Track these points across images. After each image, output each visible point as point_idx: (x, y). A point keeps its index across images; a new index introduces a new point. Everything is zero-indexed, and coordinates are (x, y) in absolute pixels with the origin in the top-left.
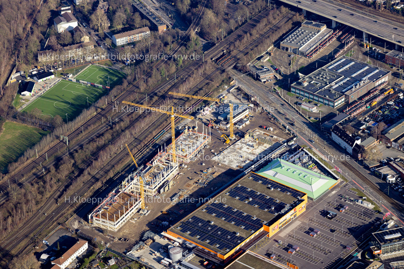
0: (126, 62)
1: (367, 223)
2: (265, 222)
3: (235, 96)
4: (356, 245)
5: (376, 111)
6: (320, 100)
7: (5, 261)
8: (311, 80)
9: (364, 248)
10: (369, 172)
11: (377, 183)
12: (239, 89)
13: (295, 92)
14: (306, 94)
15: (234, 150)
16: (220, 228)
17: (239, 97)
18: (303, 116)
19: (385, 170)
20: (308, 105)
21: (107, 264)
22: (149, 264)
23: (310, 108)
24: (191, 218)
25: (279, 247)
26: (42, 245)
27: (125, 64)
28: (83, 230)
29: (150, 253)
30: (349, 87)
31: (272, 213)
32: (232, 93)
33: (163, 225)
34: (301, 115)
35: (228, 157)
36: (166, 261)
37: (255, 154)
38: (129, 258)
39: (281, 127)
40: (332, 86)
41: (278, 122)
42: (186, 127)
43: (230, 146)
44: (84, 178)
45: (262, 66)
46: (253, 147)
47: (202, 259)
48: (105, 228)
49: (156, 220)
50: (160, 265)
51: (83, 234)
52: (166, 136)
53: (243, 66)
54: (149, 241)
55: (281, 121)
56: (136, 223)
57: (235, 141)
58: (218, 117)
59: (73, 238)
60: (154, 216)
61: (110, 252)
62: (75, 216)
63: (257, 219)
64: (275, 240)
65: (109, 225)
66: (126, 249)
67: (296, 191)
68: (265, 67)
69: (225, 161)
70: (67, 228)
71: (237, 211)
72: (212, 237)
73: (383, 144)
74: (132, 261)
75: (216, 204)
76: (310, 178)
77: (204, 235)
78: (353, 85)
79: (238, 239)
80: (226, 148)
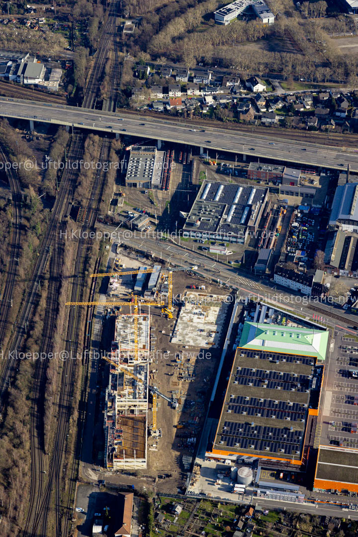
2: (306, 406)
3: (127, 257)
5: (288, 237)
10: (344, 311)
12: (125, 247)
13: (189, 236)
18: (221, 263)
21: (174, 514)
23: (221, 251)
24: (225, 425)
25: (336, 429)
26: (77, 515)
28: (107, 478)
29: (209, 484)
30: (245, 216)
31: (302, 391)
32: (120, 253)
33: (192, 444)
34: (218, 262)
35: (187, 335)
36: (239, 488)
37: (212, 323)
38: (191, 498)
39: (211, 282)
40: (226, 220)
41: (202, 276)
42: (109, 310)
43: (177, 321)
44: (52, 411)
45: (125, 212)
46: (203, 315)
47: (271, 472)
48: (130, 468)
49: (178, 439)
50: (233, 495)
51: (112, 484)
52: (96, 327)
53: (107, 216)
54: (196, 468)
55: (205, 275)
56: (159, 450)
57: (176, 313)
58: (133, 289)
59: (105, 494)
60: (171, 435)
61: (163, 498)
62: (82, 464)
63: (294, 404)
64: (324, 422)
65: (136, 464)
66: (178, 488)
67: (303, 357)
68: (129, 213)
69: (188, 342)
70: (87, 483)
71: (265, 401)
72: (267, 442)
73: (328, 274)
74: (199, 500)
75: (235, 399)
76: (305, 337)
77: (257, 442)
78: (246, 212)
79: (296, 435)
80: (176, 325)
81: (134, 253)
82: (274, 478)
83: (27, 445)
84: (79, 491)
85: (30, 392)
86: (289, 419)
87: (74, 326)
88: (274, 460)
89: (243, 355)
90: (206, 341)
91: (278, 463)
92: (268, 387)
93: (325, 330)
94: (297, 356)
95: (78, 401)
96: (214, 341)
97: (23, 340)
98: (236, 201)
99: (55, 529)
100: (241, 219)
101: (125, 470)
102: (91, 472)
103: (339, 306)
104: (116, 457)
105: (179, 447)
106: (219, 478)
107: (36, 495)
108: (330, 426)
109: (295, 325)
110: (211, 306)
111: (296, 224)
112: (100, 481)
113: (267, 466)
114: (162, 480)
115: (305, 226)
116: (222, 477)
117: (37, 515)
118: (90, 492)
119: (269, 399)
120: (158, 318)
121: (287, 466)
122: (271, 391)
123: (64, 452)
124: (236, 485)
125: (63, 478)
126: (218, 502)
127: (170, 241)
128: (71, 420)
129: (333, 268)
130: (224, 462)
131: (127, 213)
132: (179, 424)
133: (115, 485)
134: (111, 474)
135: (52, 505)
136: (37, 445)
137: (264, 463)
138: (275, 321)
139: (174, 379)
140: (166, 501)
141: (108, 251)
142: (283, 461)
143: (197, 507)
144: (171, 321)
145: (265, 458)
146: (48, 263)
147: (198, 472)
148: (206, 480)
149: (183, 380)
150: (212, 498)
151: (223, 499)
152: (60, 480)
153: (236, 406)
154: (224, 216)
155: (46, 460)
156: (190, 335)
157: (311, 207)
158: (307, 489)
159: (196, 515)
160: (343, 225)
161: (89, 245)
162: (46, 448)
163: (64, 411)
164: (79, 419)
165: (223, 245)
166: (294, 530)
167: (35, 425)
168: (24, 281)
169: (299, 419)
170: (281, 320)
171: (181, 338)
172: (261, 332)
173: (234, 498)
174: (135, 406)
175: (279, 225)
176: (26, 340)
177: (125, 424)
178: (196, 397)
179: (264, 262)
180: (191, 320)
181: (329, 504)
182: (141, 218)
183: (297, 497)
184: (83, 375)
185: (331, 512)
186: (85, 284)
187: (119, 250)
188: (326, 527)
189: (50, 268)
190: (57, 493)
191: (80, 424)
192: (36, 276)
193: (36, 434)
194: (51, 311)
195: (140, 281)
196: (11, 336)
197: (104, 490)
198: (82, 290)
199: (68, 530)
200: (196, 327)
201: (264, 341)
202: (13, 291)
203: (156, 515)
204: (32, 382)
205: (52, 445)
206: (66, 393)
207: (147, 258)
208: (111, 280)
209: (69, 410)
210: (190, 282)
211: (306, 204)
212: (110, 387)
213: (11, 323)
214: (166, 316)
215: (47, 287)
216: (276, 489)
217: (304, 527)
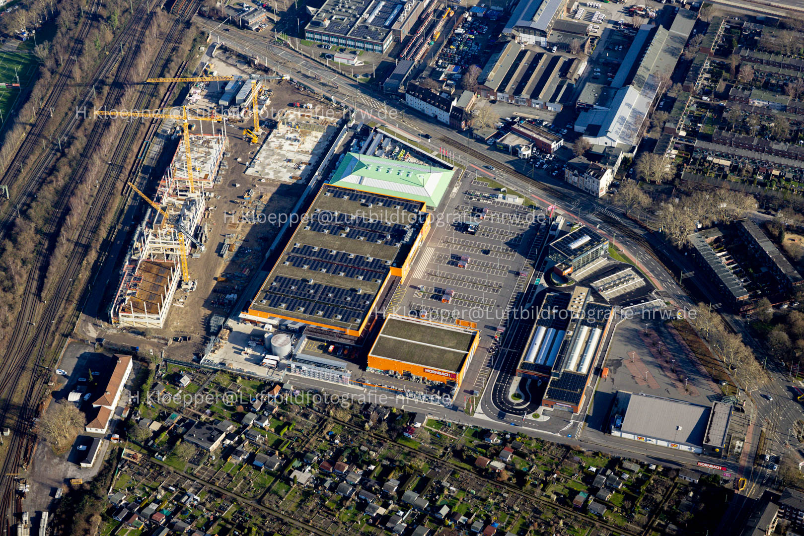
0: (21, 36)
1: (527, 228)
2: (389, 263)
3: (224, 62)
4: (529, 266)
5: (445, 47)
6: (358, 44)
7: (11, 418)
8: (330, 15)
9: (544, 268)
10: (487, 147)
11: (507, 162)
12: (224, 49)
13: (313, 39)
14: (332, 39)
15: (272, 153)
16: (326, 287)
17: (230, 61)
18: (344, 75)
19: (511, 140)
20: (343, 55)
21: (178, 386)
22: (246, 370)
23: (348, 60)
24: (275, 281)
25: (424, 296)
26: (56, 378)
27: (21, 39)
28: (108, 336)
29: (235, 352)
30: (392, 17)
31: (390, 244)
32: (216, 57)
33: (230, 301)
34: (341, 74)
35: (268, 165)
36: (270, 360)
37: (306, 152)
38: (207, 368)
39: (322, 100)
40: (365, 20)
41: (313, 91)
42: (178, 128)
43: (262, 146)
44: (64, 248)
45: (239, 5)
46: (299, 141)
47: (320, 343)
48: (141, 326)
49: (215, 294)
50: (262, 368)
51: (111, 344)
52: (154, 149)
53: (213, 9)
54: (225, 333)
55: (316, 90)
56: (185, 307)
57: (264, 137)
58: (217, 103)
59: (101, 355)
60: (207, 289)
61: (171, 365)
62: (82, 316)
63: (374, 259)
64: (411, 286)
65: (146, 321)
66: (194, 354)
67: (407, 201)
68: (245, 6)
69: (268, 174)
70: (81, 340)
71: (338, 253)
72: (323, 305)
73: (483, 97)
74: (215, 371)
75: (299, 249)
76: (418, 175)
77: (309, 304)
78: (395, 12)
79: (363, 298)
80: (258, 151)
81: (234, 57)
82: (321, 351)
83: (20, 290)
84: (69, 349)
85: (45, 224)
86: (361, 278)
87: (125, 146)
88: (325, 327)
89: (328, 194)
90: (291, 175)
91: (329, 332)
92: (347, 236)
93: (451, 169)
94: (400, 199)
95: (101, 240)
96: (302, 175)
97: (54, 159)
99: (24, 394)
100: (386, 20)
101: (135, 328)
102: (91, 327)
103: (481, 140)
104: (123, 310)
105: (213, 304)
106: (249, 346)
107: (14, 351)
108: (417, 291)
109: (415, 160)
110: (313, 130)
111: (460, 31)
112: (99, 340)
113: (314, 335)
114: (177, 343)
115: (472, 33)
116: (254, 345)
117: (8, 375)
118: (82, 352)
119: (344, 251)
120: (239, 141)
121: (340, 337)
122: (350, 242)
123: (64, 301)
124: (267, 356)
125: (54, 333)
126: (240, 375)
127: (287, 45)
128: (85, 262)
129: (490, 91)
130: (263, 327)
131: (242, 6)
132: (222, 276)
133: (116, 345)
134: (115, 332)
135: (30, 365)
136: (33, 290)
137: (312, 331)
138: (390, 155)
140: (173, 369)
141: (201, 54)
142: (336, 330)
143: (211, 379)
144: (255, 147)
145: (313, 325)
146: (117, 65)
147: (226, 336)
148: (233, 348)
150: (233, 369)
151: (247, 372)
152: (50, 335)
153: (298, 258)
154: (365, 15)
155: (40, 308)
156: (273, 165)
157: (489, 9)
158: (360, 368)
159: (206, 390)
160: (522, 35)
161: (177, 45)
162: (43, 295)
163: (80, 250)
164: (96, 262)
165: (354, 53)
166: (326, 417)
167: (39, 265)
168: (79, 85)
169: (374, 280)
170: (398, 153)
171: (259, 168)
172: (362, 165)
173: (261, 372)
174: (172, 250)
175: (437, 31)
176: (58, 160)
177: (147, 270)
178: (256, 244)
179: (399, 77)
180: (280, 147)
181: (382, 389)
182: (255, 14)
183: (340, 377)
184: (118, 208)
186: (156, 94)
187: (215, 52)
188: (368, 417)
189: (118, 71)
190: (41, 350)
191: (95, 267)
192: (96, 80)
193: (36, 277)
194: (102, 126)
195: (229, 93)
196: (41, 154)
197: (100, 351)
198: (150, 101)
199: (40, 396)
200: (284, 155)
201: (362, 178)
202: (60, 98)
203: (155, 385)
204: (51, 213)
205: (52, 292)
206: (89, 229)
207: (250, 66)
208: (192, 90)
209: (87, 248)
210: (295, 98)
211: (483, 5)
212: (144, 223)
213: (45, 138)
214: (250, 140)
215: (106, 95)
216: (318, 365)
217: (340, 415)
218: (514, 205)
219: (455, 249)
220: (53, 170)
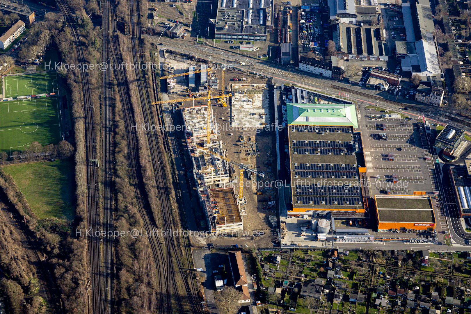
0: (35, 62)
1: (413, 131)
2: (355, 165)
3: (175, 60)
4: (428, 153)
5: (300, 32)
6: (250, 38)
8: (225, 22)
9: (436, 153)
10: (360, 87)
11: (377, 95)
13: (220, 38)
15: (240, 111)
18: (252, 58)
19: (373, 81)
20: (243, 45)
23: (249, 48)
25: (381, 181)
26: (199, 274)
28: (214, 242)
29: (295, 236)
30: (262, 18)
31: (349, 154)
32: (168, 58)
33: (273, 206)
34: (250, 57)
35: (242, 119)
36: (321, 236)
37: (259, 107)
38: (285, 249)
39: (248, 74)
40: (247, 23)
41: (240, 70)
42: (173, 105)
43: (231, 108)
44: (153, 193)
45: (161, 23)
46: (251, 101)
47: (341, 221)
48: (229, 231)
49: (260, 203)
50: (317, 242)
51: (218, 246)
52: (167, 120)
53: (149, 29)
54: (282, 225)
55: (243, 69)
56: (248, 214)
57: (229, 102)
58: (187, 86)
59: (216, 254)
60: (254, 201)
61: (263, 252)
63: (346, 165)
64: (371, 177)
65: (234, 227)
66: (272, 242)
67: (341, 127)
68: (165, 24)
69: (245, 124)
70: (199, 247)
71: (322, 165)
72: (334, 198)
73: (340, 59)
74: (292, 250)
75: (298, 166)
76: (339, 111)
77: (326, 198)
78: (262, 15)
80: (231, 112)
81: (179, 56)
82: (345, 226)
83: (141, 222)
84: (195, 254)
85: (130, 179)
86: (345, 177)
87: (150, 122)
88: (343, 211)
89: (294, 130)
90: (259, 123)
91: (346, 213)
92: (321, 153)
93: (351, 104)
94: (337, 126)
95: (171, 182)
96: (266, 121)
97: (111, 137)
98: (251, 6)
99: (184, 288)
100: (259, 20)
102: (200, 238)
103: (355, 84)
104: (218, 223)
105: (264, 209)
106: (303, 231)
107: (161, 263)
108: (376, 179)
109: (326, 102)
110: (255, 93)
111: (302, 21)
112: (209, 245)
113: (338, 216)
114: (257, 237)
115: (310, 22)
116: (305, 229)
117: (167, 279)
118: (203, 254)
119: (325, 163)
120: (215, 107)
121: (354, 215)
122: (325, 157)
123: (172, 225)
124: (318, 234)
125: (179, 246)
126: (308, 250)
127: (206, 44)
128: (171, 198)
129: (344, 54)
130: (302, 217)
131: (164, 24)
133: (222, 246)
134: (215, 238)
135: (176, 269)
136: (148, 222)
137: (335, 214)
138: (310, 101)
139: (243, 155)
140: (266, 254)
141: (157, 57)
142: (350, 211)
143: (292, 255)
144: (227, 109)
145: (335, 210)
147: (285, 228)
148: (293, 233)
149: (250, 156)
150: (302, 247)
151: (311, 247)
152: (176, 248)
153: (301, 172)
154: (246, 20)
156: (245, 119)
157: (311, 6)
158: (373, 231)
159: (293, 262)
160: (341, 19)
161: (142, 54)
162: (157, 223)
163: (163, 191)
164: (176, 196)
165: (249, 43)
166: (372, 264)
167: (142, 205)
168: (97, 88)
169: (353, 177)
170: (314, 99)
171: (238, 122)
172: (303, 110)
173: (318, 245)
174: (219, 181)
175: (289, 23)
176: (114, 137)
178: (265, 168)
179: (285, 54)
180: (242, 107)
181: (394, 241)
182: (178, 27)
183: (369, 238)
184: (168, 161)
185: (397, 247)
186: (148, 86)
187: (166, 55)
188: (396, 258)
189: (115, 75)
190: (177, 258)
191: (178, 201)
192: (105, 83)
193: (145, 213)
194: (126, 111)
195: (192, 78)
196: (100, 135)
197: (214, 251)
198: (148, 91)
199: (195, 288)
200: (248, 112)
201: (307, 118)
202: (91, 98)
203: (263, 266)
204: (129, 171)
205: (161, 221)
206: (160, 177)
207: (191, 60)
208: (168, 81)
209: (167, 190)
210: (232, 75)
211: (306, 4)
212: (195, 167)
213: (97, 124)
214: (221, 106)
215: (118, 92)
216: (350, 234)
217: (379, 261)
218: (397, 119)
219: (381, 150)
220: (115, 144)
